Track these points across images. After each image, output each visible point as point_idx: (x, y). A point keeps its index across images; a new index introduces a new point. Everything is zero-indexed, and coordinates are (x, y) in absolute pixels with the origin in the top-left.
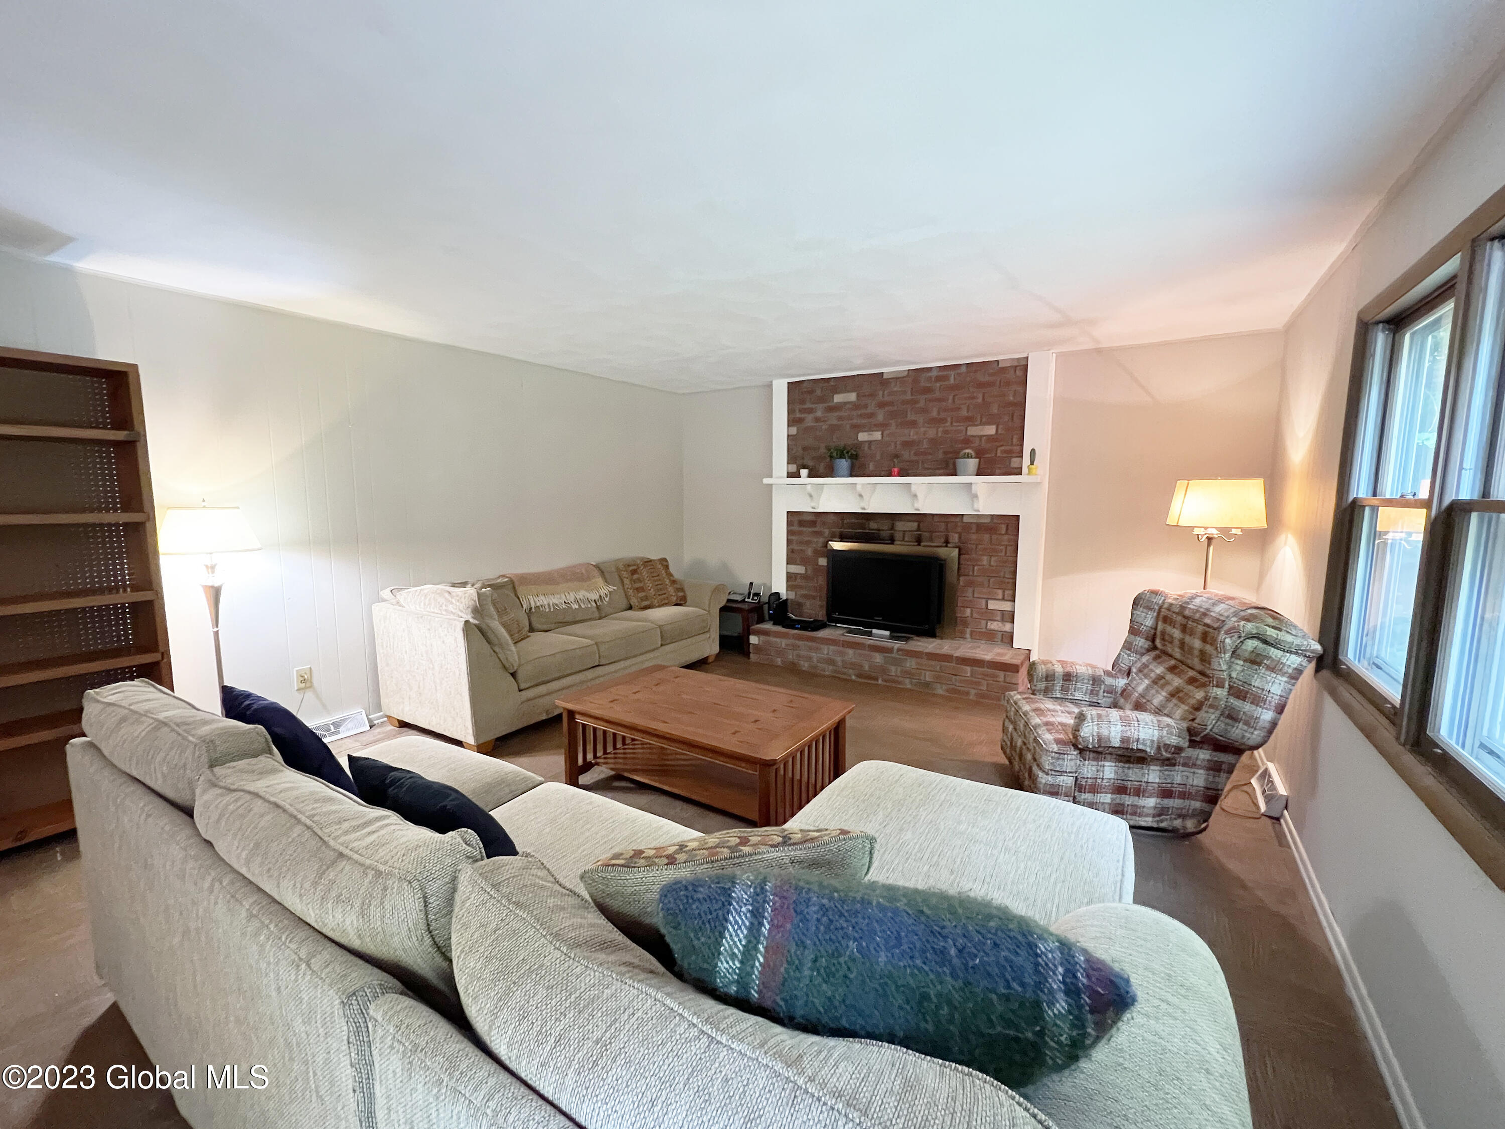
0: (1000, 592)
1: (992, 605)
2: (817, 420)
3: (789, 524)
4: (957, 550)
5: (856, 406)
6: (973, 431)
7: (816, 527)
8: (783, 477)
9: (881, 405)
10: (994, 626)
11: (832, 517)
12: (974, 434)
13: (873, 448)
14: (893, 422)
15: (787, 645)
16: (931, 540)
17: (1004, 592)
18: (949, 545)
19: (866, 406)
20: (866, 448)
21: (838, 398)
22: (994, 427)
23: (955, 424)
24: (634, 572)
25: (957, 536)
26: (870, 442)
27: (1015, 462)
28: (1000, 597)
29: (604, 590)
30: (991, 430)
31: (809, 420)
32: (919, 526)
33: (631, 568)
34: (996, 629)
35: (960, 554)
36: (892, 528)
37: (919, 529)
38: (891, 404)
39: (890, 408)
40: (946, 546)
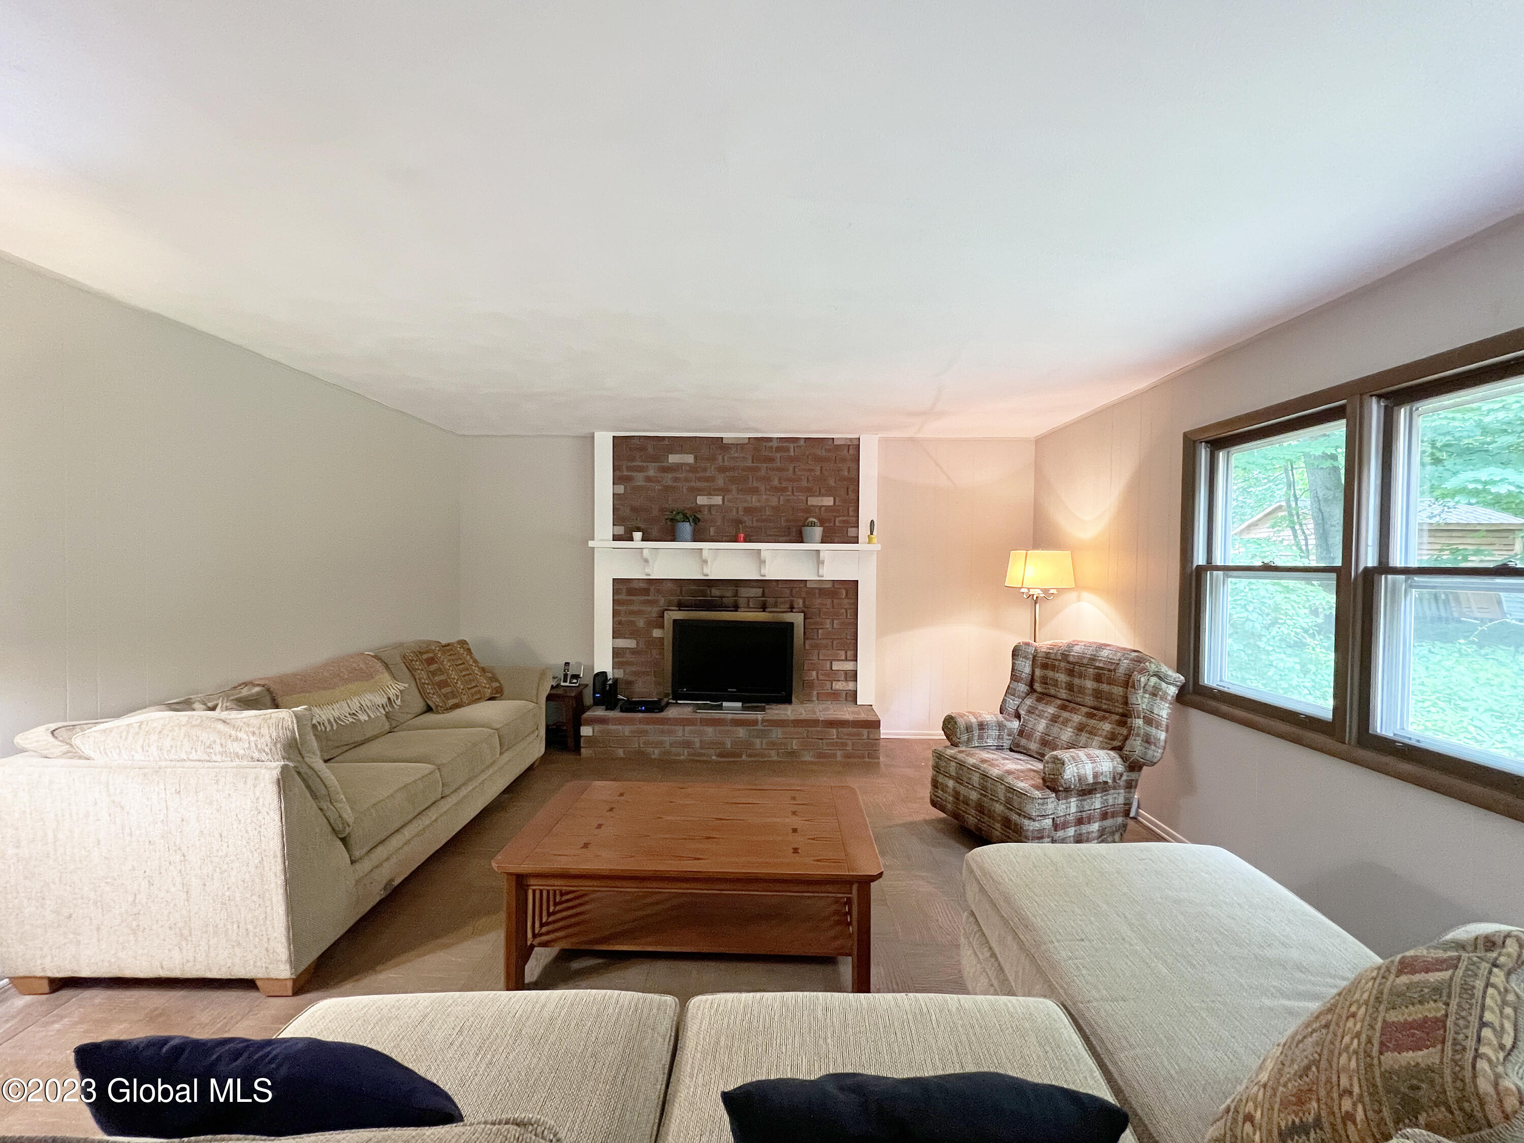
0: (843, 653)
1: (837, 666)
2: (648, 479)
3: (615, 592)
4: (803, 614)
5: (692, 469)
6: (813, 501)
7: (649, 595)
8: (610, 540)
9: (722, 470)
10: (838, 686)
11: (669, 584)
12: (815, 504)
13: (713, 512)
14: (734, 487)
15: (632, 732)
16: (776, 606)
17: (846, 652)
18: (794, 610)
19: (705, 470)
20: (706, 513)
21: (673, 459)
22: (832, 499)
23: (796, 494)
24: (430, 661)
25: (801, 601)
26: (710, 507)
27: (851, 532)
28: (843, 658)
29: (394, 689)
30: (829, 501)
31: (639, 479)
32: (763, 591)
33: (425, 656)
34: (841, 688)
35: (805, 619)
36: (736, 595)
37: (763, 595)
38: (732, 469)
39: (732, 474)
40: (792, 612)
